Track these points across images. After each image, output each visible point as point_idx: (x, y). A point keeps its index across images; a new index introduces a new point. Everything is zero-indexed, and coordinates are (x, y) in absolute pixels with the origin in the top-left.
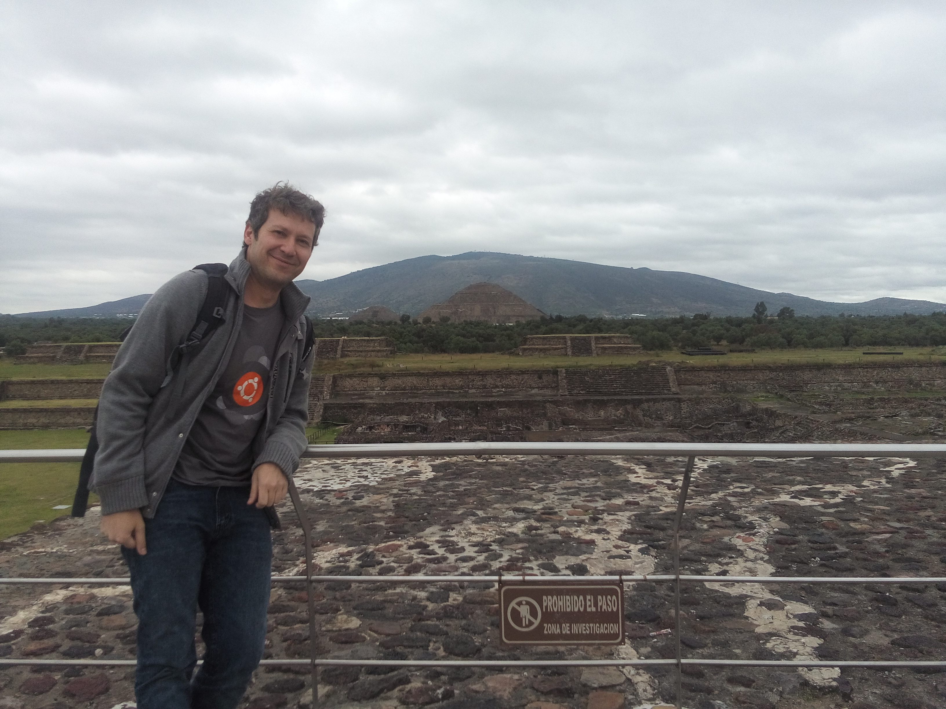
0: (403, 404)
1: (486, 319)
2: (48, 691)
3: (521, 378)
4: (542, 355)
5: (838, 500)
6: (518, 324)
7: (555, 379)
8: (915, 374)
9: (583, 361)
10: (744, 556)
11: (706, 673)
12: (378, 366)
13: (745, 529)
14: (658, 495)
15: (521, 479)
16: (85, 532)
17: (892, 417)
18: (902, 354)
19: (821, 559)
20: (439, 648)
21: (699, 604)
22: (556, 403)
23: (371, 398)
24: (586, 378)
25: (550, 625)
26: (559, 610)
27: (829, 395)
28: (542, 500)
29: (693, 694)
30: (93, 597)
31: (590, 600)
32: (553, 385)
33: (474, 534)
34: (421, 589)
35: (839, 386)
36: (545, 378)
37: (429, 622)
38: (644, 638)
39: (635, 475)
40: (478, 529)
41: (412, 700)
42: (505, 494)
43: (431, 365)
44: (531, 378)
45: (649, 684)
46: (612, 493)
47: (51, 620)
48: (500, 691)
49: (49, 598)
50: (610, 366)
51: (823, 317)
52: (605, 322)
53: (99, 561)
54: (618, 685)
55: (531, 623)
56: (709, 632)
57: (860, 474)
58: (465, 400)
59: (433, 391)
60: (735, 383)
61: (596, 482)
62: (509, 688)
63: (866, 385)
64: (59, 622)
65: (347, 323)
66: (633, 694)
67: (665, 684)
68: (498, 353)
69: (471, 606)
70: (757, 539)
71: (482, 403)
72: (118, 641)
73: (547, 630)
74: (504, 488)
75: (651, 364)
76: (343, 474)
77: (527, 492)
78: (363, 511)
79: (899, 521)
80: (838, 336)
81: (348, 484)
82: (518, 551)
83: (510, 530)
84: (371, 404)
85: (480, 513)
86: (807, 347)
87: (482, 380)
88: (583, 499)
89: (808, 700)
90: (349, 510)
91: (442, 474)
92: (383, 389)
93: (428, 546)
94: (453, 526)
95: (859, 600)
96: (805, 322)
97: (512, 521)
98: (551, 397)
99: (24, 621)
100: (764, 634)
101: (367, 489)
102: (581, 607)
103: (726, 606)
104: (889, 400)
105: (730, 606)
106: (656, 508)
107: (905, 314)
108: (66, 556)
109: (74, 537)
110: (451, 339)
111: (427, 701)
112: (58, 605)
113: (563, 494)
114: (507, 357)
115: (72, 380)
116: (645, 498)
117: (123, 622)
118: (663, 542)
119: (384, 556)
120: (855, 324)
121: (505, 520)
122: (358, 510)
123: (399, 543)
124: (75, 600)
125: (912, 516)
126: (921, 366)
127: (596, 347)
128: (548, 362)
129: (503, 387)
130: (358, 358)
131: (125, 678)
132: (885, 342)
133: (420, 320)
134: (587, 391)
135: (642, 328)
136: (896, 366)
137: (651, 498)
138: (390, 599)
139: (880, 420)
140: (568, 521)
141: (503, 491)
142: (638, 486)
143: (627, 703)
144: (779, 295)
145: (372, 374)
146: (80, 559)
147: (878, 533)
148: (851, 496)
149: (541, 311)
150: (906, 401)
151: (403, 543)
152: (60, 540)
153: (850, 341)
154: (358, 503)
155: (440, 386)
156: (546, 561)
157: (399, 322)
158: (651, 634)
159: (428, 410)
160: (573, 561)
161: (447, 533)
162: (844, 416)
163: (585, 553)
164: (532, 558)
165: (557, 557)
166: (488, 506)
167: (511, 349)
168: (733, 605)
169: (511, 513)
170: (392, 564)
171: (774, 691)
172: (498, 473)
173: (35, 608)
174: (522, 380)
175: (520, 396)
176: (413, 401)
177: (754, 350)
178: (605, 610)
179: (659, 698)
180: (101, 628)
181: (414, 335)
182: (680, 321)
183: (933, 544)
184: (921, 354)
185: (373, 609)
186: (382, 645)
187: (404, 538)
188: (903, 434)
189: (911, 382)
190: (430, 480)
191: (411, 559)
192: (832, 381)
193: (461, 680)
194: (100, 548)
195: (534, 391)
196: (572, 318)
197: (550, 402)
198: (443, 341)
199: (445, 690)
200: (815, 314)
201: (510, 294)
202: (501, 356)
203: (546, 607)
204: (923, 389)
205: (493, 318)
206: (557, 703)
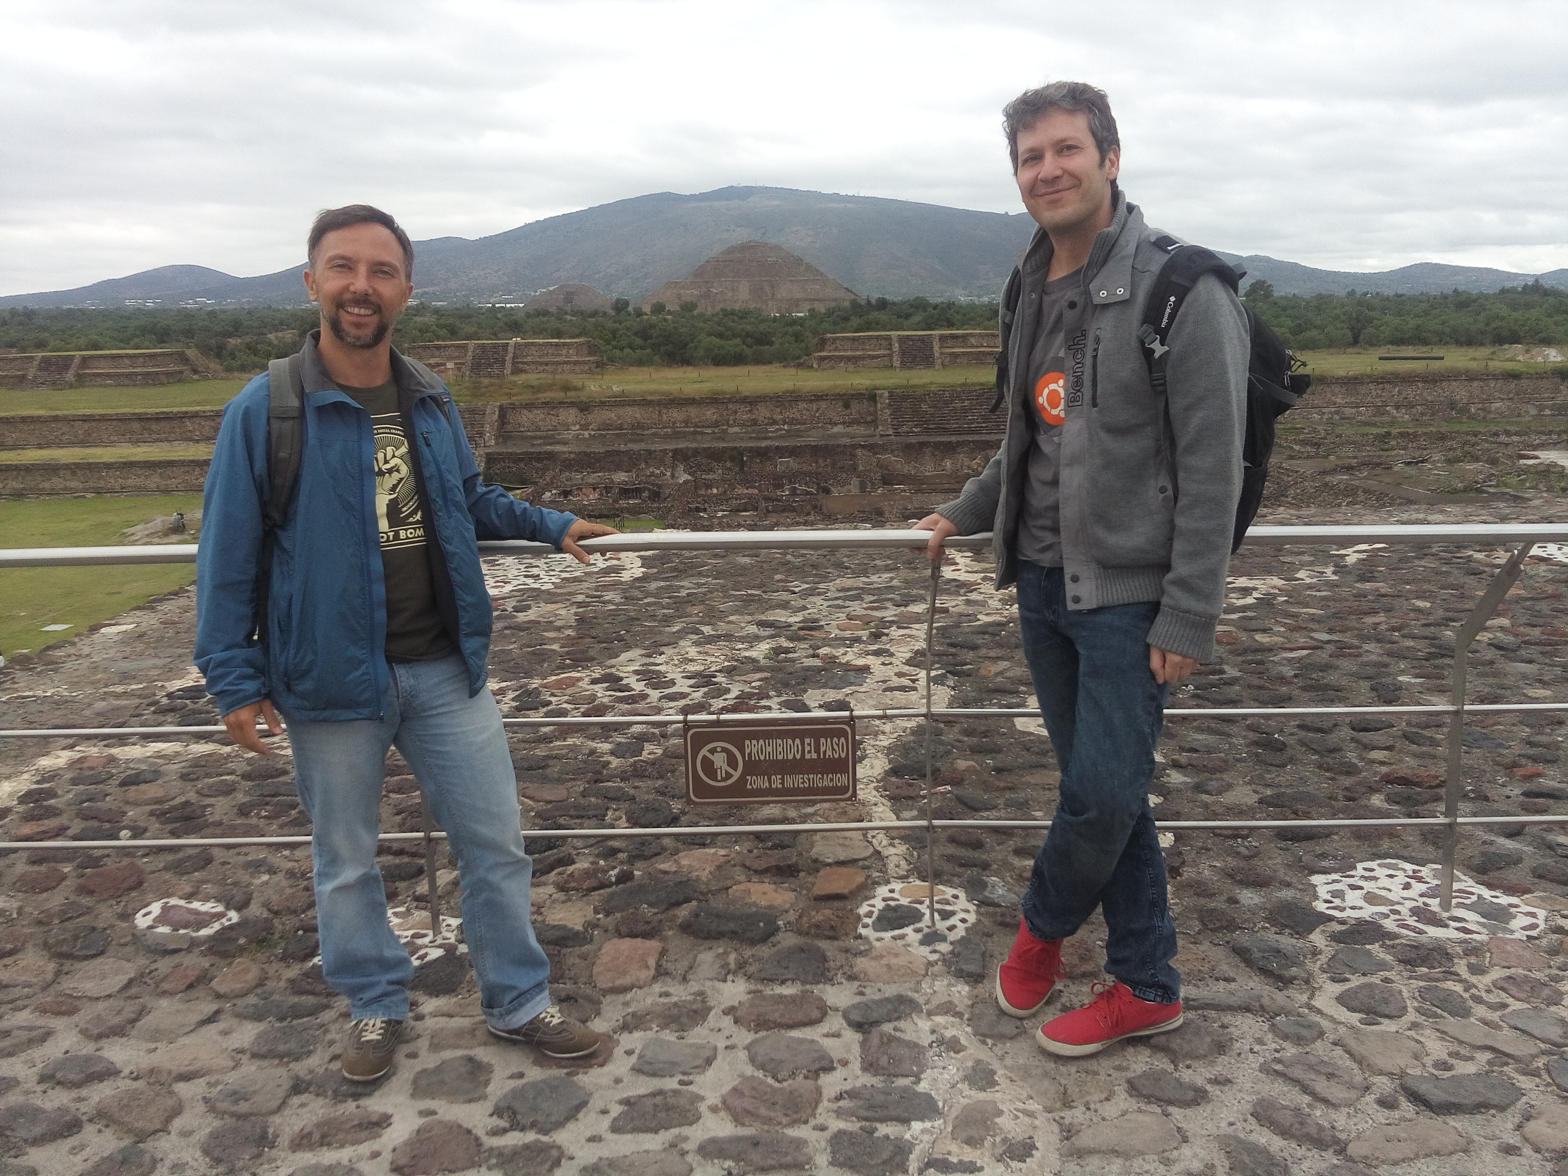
0: (619, 453)
1: (758, 306)
2: (54, 888)
3: (815, 406)
4: (851, 367)
5: (1250, 600)
6: (813, 313)
7: (871, 409)
8: (1460, 392)
9: (919, 377)
11: (987, 842)
12: (576, 389)
14: (980, 598)
15: (778, 577)
16: (94, 665)
17: (1417, 463)
18: (1442, 358)
19: (1196, 688)
20: (621, 818)
21: (1000, 751)
22: (872, 448)
23: (565, 443)
24: (922, 405)
25: (754, 777)
26: (767, 758)
27: (1318, 428)
28: (805, 608)
29: (961, 870)
30: (112, 759)
31: (810, 744)
32: (869, 419)
33: (691, 660)
34: (603, 739)
35: (1336, 413)
36: (855, 407)
37: (610, 784)
38: (911, 798)
39: (953, 568)
40: (700, 653)
41: (573, 885)
42: (749, 601)
43: (665, 387)
44: (832, 406)
45: (904, 857)
46: (912, 596)
47: (51, 794)
48: (697, 870)
49: (45, 762)
50: (963, 385)
51: (1320, 297)
52: (959, 309)
53: (118, 708)
54: (861, 859)
55: (729, 776)
56: (1005, 789)
57: (1296, 560)
58: (722, 445)
59: (669, 430)
61: (892, 579)
62: (710, 866)
63: (1379, 410)
64: (63, 796)
65: (522, 315)
66: (881, 871)
67: (926, 856)
68: (778, 364)
69: (674, 761)
71: (750, 450)
72: (153, 819)
73: (751, 784)
74: (749, 592)
76: (500, 573)
77: (784, 596)
78: (528, 629)
79: (1331, 631)
80: (1343, 328)
81: (508, 588)
82: (753, 684)
83: (747, 654)
84: (564, 453)
85: (707, 630)
87: (751, 411)
88: (865, 606)
90: (506, 628)
91: (655, 570)
92: (585, 427)
93: (621, 679)
94: (663, 649)
95: (1230, 744)
96: (1289, 306)
97: (754, 640)
98: (864, 439)
99: (10, 795)
101: (537, 595)
102: (798, 753)
103: (1038, 753)
104: (1415, 435)
105: (1044, 753)
106: (973, 617)
107: (1456, 290)
108: (67, 702)
109: (76, 673)
110: (700, 342)
111: (595, 885)
112: (61, 772)
113: (837, 599)
114: (793, 371)
115: (57, 416)
116: (959, 603)
117: (160, 793)
118: (969, 667)
119: (553, 695)
120: (1373, 309)
121: (742, 640)
122: (519, 628)
123: (578, 675)
124: (85, 765)
125: (1354, 624)
126: (1471, 379)
127: (942, 353)
128: (860, 380)
129: (785, 423)
130: (543, 375)
131: (165, 868)
132: (1418, 339)
133: (647, 309)
134: (925, 428)
136: (1431, 380)
137: (968, 602)
138: (555, 756)
139: (1396, 469)
140: (836, 639)
141: (747, 596)
142: (955, 584)
143: (869, 882)
144: (1249, 259)
145: (566, 403)
146: (90, 705)
147: (1292, 650)
148: (1270, 594)
149: (851, 291)
150: (1443, 437)
151: (584, 675)
152: (57, 677)
153: (1362, 337)
154: (522, 617)
155: (681, 422)
156: (793, 697)
157: (612, 313)
158: (922, 793)
159: (662, 463)
160: (832, 695)
161: (652, 660)
162: (1339, 463)
163: (851, 684)
164: (772, 693)
165: (810, 691)
166: (720, 619)
167: (799, 357)
169: (753, 629)
170: (565, 705)
172: (744, 567)
173: (26, 776)
174: (817, 411)
175: (813, 438)
176: (636, 447)
178: (829, 756)
179: (914, 875)
180: (127, 803)
181: (636, 334)
183: (1367, 664)
184: (1474, 359)
185: (530, 769)
186: (539, 815)
187: (588, 668)
188: (1432, 491)
189: (1452, 406)
190: (637, 579)
191: (593, 697)
192: (1325, 405)
193: (646, 858)
194: (119, 689)
195: (836, 429)
196: (903, 303)
197: (863, 447)
198: (685, 346)
199: (622, 871)
200: (1305, 290)
201: (799, 261)
202: (782, 370)
203: (750, 755)
204: (1472, 418)
205: (770, 304)
206: (775, 883)
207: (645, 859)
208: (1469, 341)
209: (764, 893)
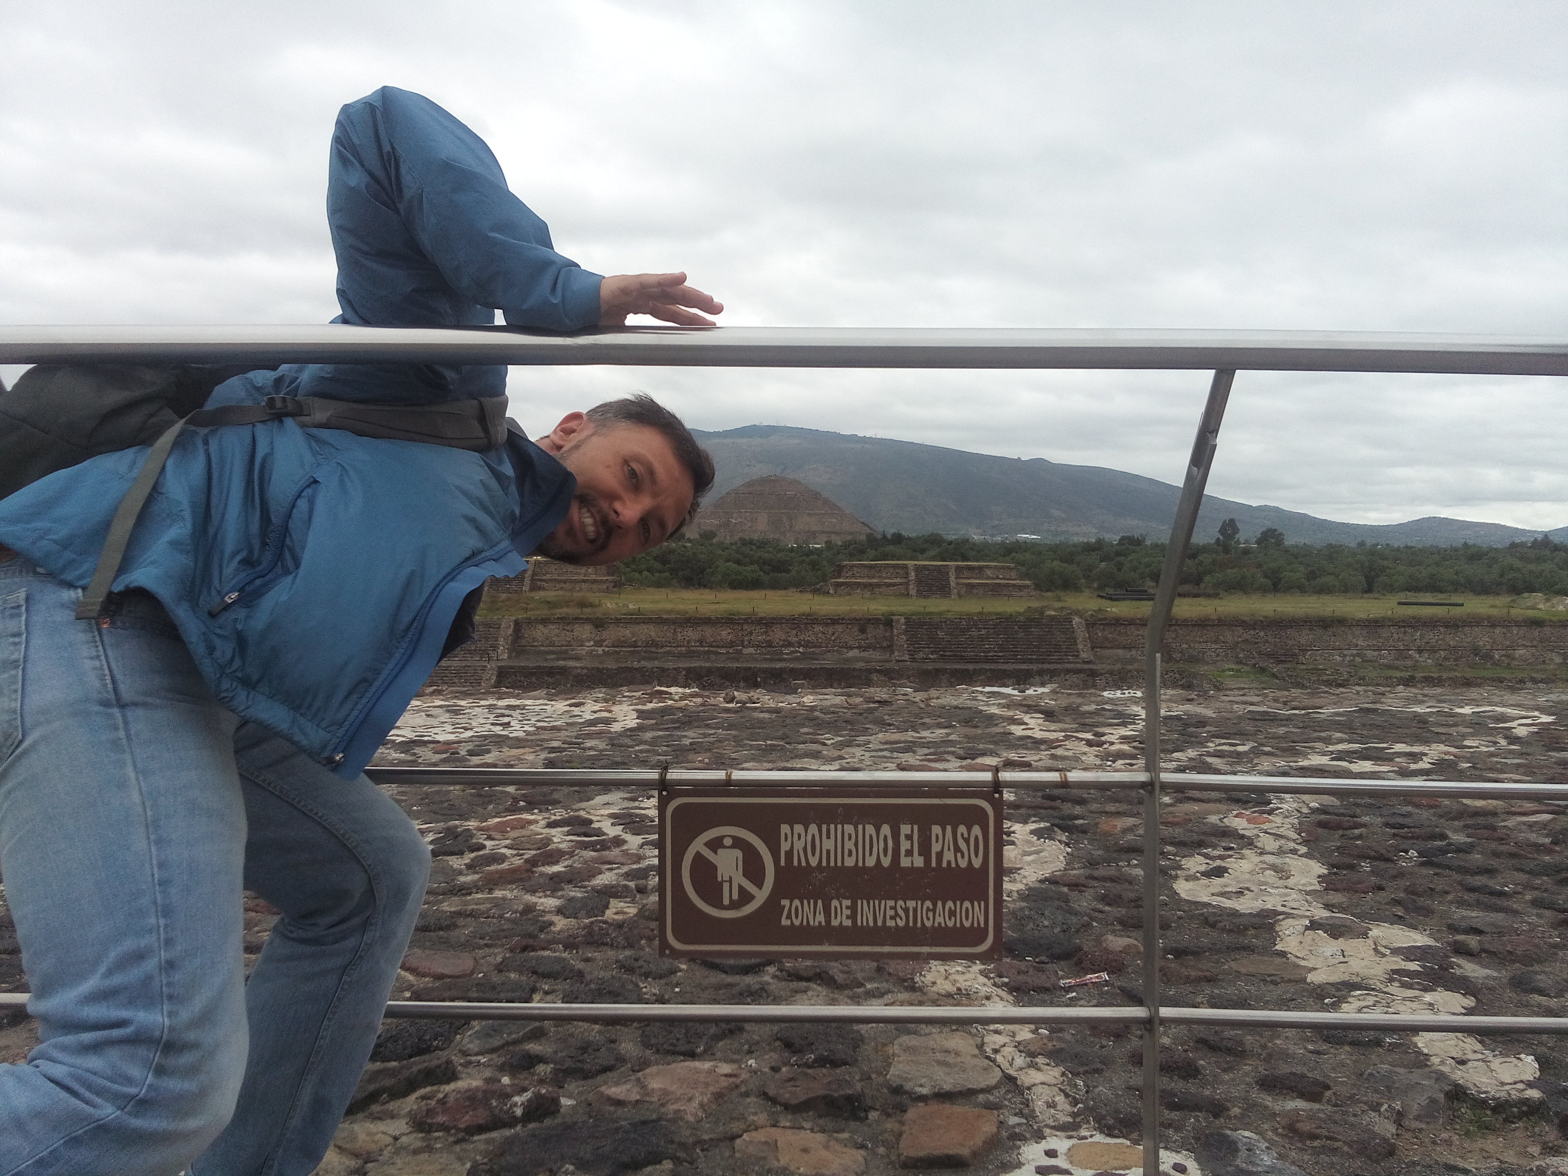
0: (631, 669)
1: (777, 536)
3: (830, 630)
4: (868, 594)
5: (1424, 765)
6: (829, 545)
7: (887, 634)
8: (1483, 639)
9: (936, 605)
10: (1256, 847)
11: (1203, 1067)
12: (591, 605)
13: (1250, 805)
14: (1070, 753)
15: (805, 730)
18: (1462, 605)
19: (1420, 854)
21: (1167, 927)
22: (888, 673)
23: (578, 659)
24: (939, 632)
25: (796, 902)
26: (824, 864)
27: (1341, 670)
29: (1175, 1115)
31: (909, 837)
32: (885, 644)
34: (548, 893)
35: (1358, 655)
36: (871, 632)
38: (1046, 990)
39: (1024, 727)
42: (768, 750)
43: (681, 607)
44: (848, 631)
45: (1060, 1089)
46: (978, 750)
48: (677, 1100)
50: (980, 613)
51: (1330, 546)
52: (974, 546)
54: (983, 1091)
55: (745, 897)
56: (1198, 980)
57: (1453, 731)
58: (737, 665)
59: (683, 649)
60: (1185, 646)
61: (948, 734)
62: (702, 1093)
63: (1402, 654)
66: (1020, 1114)
67: (1102, 1089)
68: (794, 590)
70: (1278, 820)
71: (765, 671)
73: (789, 916)
74: (769, 742)
75: (1048, 613)
76: (463, 721)
77: (813, 746)
80: (1355, 576)
84: (577, 668)
86: (1306, 592)
87: (766, 632)
89: (1468, 1133)
91: (654, 721)
92: (599, 644)
93: (591, 822)
96: (1299, 554)
98: (881, 664)
100: (1332, 984)
102: (885, 855)
103: (1231, 931)
104: (1440, 680)
105: (1241, 930)
107: (1465, 544)
110: (717, 567)
113: (881, 750)
114: (810, 596)
116: (1043, 757)
118: (1081, 822)
119: (490, 839)
120: (1386, 559)
123: (532, 817)
126: (1493, 626)
127: (957, 583)
128: (878, 606)
129: (800, 645)
130: (561, 593)
132: (1433, 586)
134: (942, 655)
135: (1033, 556)
136: (1453, 625)
137: (1054, 757)
138: (473, 910)
141: (766, 746)
142: (1030, 740)
143: (1004, 1134)
144: (1260, 509)
145: (582, 619)
149: (867, 526)
151: (540, 818)
153: (1376, 584)
154: (475, 760)
155: (695, 641)
158: (1062, 982)
159: (674, 681)
161: (636, 804)
167: (815, 584)
168: (1246, 929)
170: (504, 851)
171: (1383, 1109)
172: (761, 721)
174: (833, 634)
175: (828, 661)
176: (649, 664)
177: (1218, 594)
178: (949, 863)
179: (1088, 1122)
181: (655, 559)
182: (1097, 547)
184: (1492, 606)
185: (426, 929)
187: (546, 810)
189: (1476, 651)
190: (630, 730)
191: (547, 842)
192: (1347, 647)
195: (851, 654)
196: (918, 538)
197: (878, 671)
198: (703, 571)
199: (538, 1096)
200: (1317, 540)
201: (817, 496)
202: (799, 594)
203: (789, 854)
204: (1496, 664)
205: (788, 535)
206: (823, 1131)
207: (585, 1078)
208: (1482, 589)
209: (805, 1150)
